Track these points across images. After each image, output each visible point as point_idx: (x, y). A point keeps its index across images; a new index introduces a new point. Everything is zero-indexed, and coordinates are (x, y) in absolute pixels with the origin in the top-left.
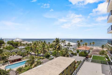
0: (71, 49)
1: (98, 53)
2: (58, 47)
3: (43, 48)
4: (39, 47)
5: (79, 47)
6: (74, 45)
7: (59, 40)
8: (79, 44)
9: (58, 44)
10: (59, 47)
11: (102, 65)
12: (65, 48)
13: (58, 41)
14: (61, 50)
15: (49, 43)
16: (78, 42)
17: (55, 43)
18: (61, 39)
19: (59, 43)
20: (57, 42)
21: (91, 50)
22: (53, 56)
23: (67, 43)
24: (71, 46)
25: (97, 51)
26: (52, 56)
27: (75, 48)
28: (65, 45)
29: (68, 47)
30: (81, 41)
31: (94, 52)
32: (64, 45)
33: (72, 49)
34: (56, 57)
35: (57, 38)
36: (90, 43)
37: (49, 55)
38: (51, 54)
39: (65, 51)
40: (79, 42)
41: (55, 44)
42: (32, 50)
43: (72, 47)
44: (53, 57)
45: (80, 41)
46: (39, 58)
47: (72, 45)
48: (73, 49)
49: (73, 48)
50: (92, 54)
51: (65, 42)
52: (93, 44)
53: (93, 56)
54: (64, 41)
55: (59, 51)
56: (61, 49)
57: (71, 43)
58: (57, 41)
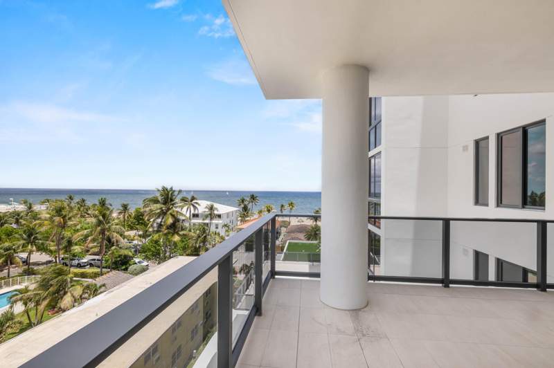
0: (217, 228)
1: (302, 236)
2: (170, 221)
3: (99, 228)
4: (80, 226)
5: (243, 221)
6: (228, 214)
7: (176, 193)
8: (245, 209)
9: (169, 209)
10: (176, 220)
11: (311, 263)
12: (194, 224)
13: (172, 200)
14: (181, 233)
15: (125, 207)
16: (243, 201)
17: (158, 206)
18: (180, 191)
19: (173, 204)
20: (165, 203)
21: (282, 228)
22: (147, 258)
23: (203, 206)
24: (219, 216)
25: (301, 232)
26: (139, 262)
27: (231, 224)
28: (196, 216)
29: (207, 221)
30: (253, 197)
31: (292, 234)
32: (192, 212)
33: (220, 227)
34: (159, 263)
35: (164, 189)
36: (282, 206)
37: (126, 256)
38: (136, 251)
39: (199, 237)
40: (246, 203)
41: (159, 211)
42: (33, 243)
43: (220, 222)
44: (145, 263)
45: (248, 199)
46: (76, 275)
47: (220, 212)
48: (224, 229)
49: (225, 225)
50: (285, 242)
51: (197, 203)
52: (291, 209)
53: (289, 243)
54: (190, 199)
55: (176, 238)
56: (182, 230)
57: (216, 205)
58: (168, 197)
